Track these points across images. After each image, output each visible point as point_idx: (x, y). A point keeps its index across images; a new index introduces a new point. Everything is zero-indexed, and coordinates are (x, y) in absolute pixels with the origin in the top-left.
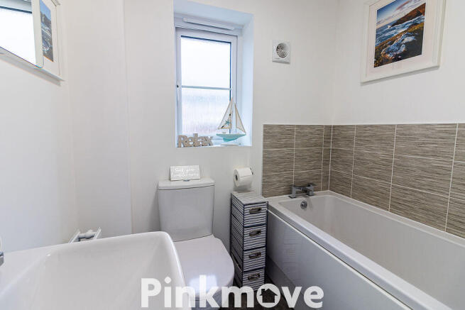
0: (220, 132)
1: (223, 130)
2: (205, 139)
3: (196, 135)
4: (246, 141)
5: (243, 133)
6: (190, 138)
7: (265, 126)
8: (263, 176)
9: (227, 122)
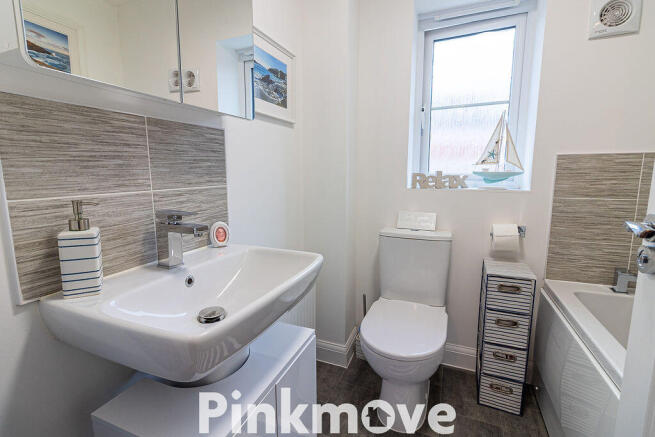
0: (480, 168)
1: (485, 166)
2: (454, 178)
3: (439, 173)
4: (525, 182)
5: (517, 170)
6: (432, 177)
7: (560, 157)
8: (550, 243)
9: (492, 154)
